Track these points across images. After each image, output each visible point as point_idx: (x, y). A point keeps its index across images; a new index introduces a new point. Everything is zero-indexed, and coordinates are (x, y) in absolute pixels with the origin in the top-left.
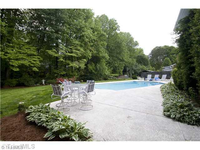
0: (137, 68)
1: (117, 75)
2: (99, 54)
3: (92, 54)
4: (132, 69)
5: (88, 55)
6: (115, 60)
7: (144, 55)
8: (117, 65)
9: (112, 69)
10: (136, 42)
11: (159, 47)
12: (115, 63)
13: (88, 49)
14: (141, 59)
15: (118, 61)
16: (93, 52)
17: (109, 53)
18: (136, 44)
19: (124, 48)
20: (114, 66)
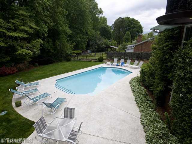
0: (101, 42)
1: (80, 52)
2: (58, 27)
3: (48, 27)
4: (96, 43)
5: (43, 30)
6: (77, 33)
7: (108, 26)
8: (79, 39)
9: (74, 44)
10: (100, 9)
11: (122, 18)
12: (78, 37)
13: (42, 20)
14: (105, 32)
15: (81, 35)
16: (48, 23)
17: (69, 23)
18: (101, 12)
19: (88, 18)
20: (76, 40)
